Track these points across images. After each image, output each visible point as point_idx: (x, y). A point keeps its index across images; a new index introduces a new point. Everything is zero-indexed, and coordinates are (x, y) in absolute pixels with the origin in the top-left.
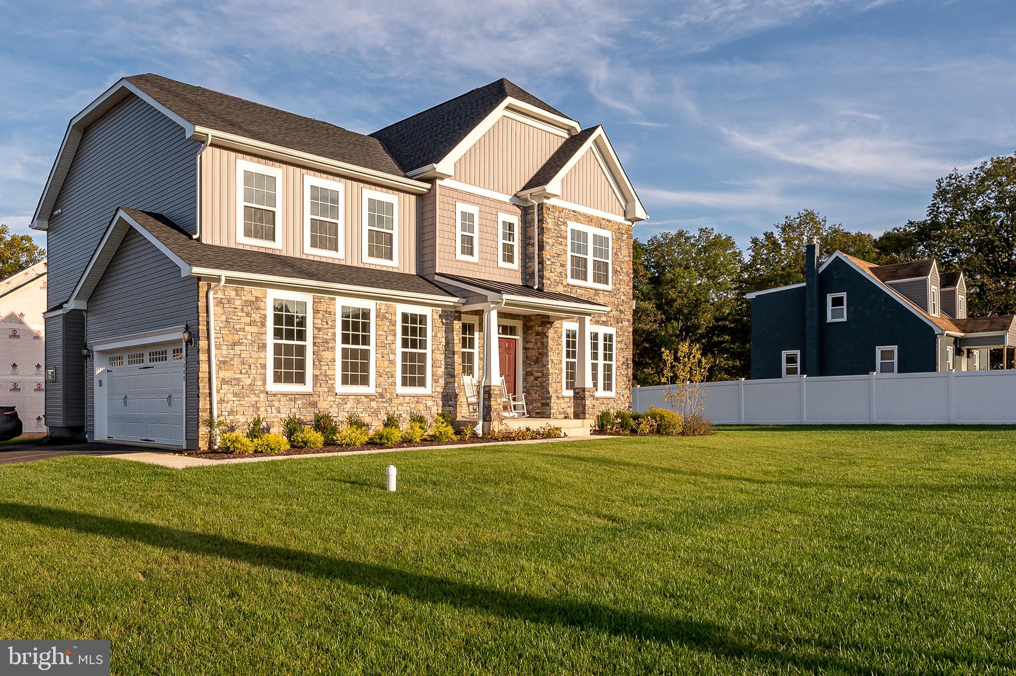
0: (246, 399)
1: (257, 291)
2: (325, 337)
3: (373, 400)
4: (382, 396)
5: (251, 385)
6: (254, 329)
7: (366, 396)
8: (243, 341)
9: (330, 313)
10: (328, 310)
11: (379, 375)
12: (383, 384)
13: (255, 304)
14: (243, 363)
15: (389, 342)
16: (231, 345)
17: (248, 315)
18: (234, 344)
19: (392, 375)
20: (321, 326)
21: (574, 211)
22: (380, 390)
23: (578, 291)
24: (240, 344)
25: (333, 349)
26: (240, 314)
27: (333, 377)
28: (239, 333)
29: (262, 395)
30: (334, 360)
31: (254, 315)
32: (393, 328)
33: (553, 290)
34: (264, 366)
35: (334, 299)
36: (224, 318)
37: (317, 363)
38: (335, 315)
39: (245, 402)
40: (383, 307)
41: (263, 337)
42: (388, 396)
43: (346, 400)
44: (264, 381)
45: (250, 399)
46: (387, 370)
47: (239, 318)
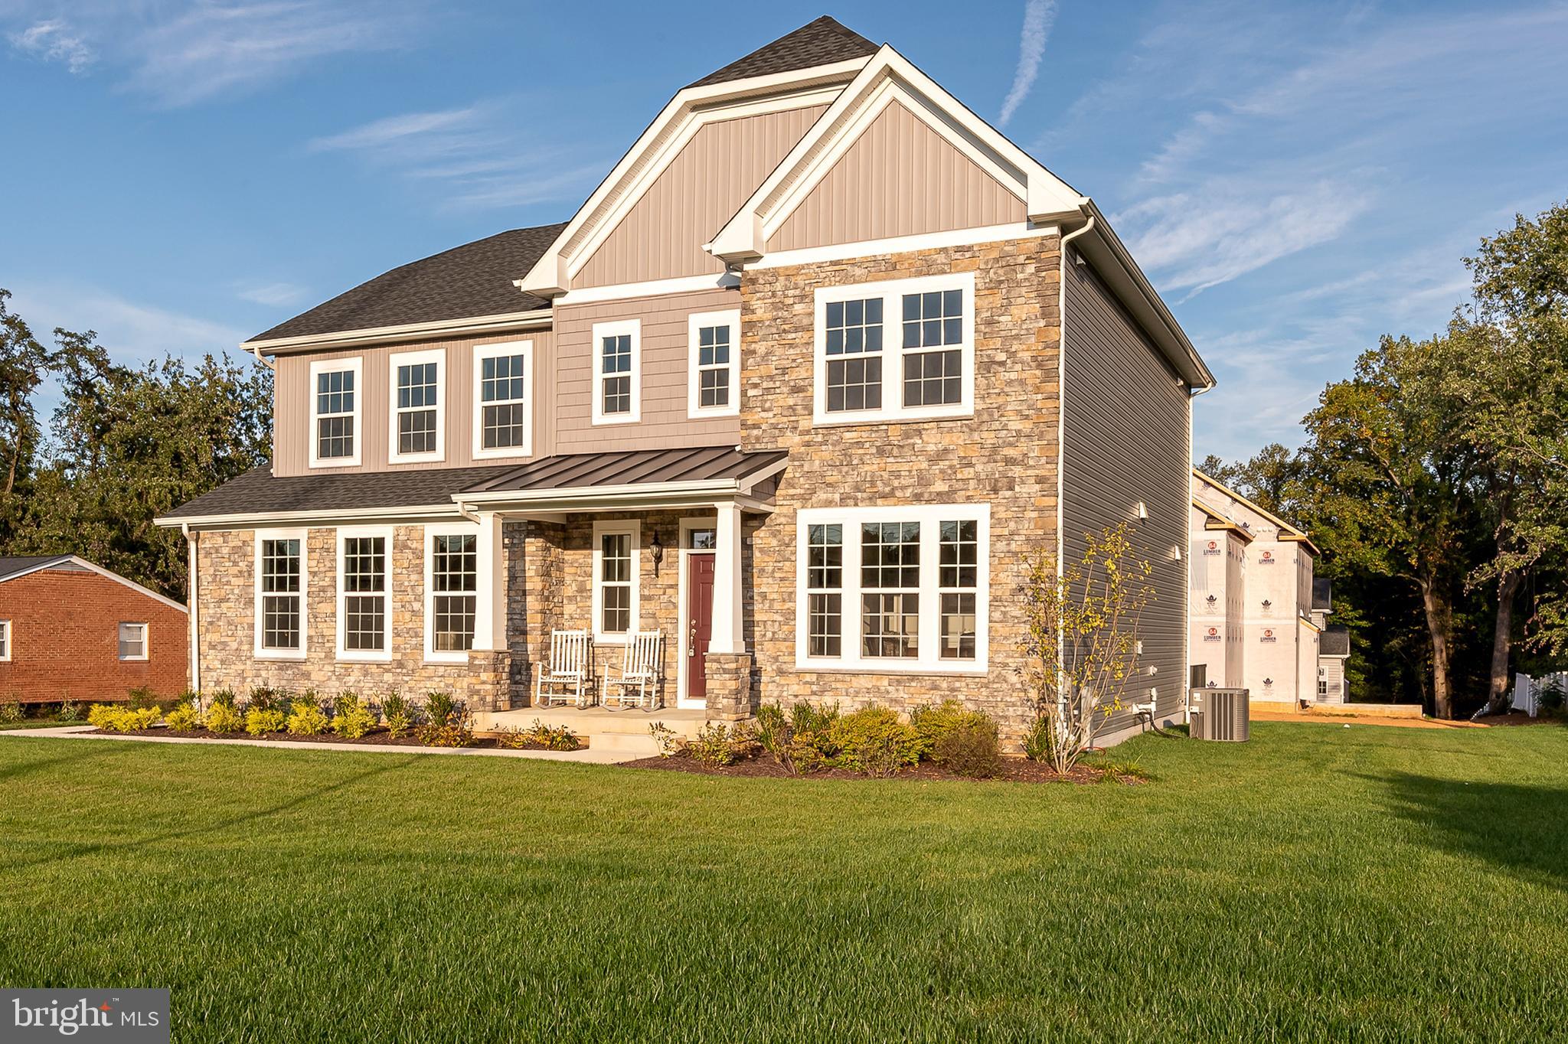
0: (232, 666)
1: (244, 534)
2: (321, 583)
3: (388, 671)
4: (400, 664)
5: (237, 650)
6: (241, 581)
7: (379, 665)
8: (230, 596)
9: (328, 550)
10: (326, 546)
11: (397, 634)
12: (402, 646)
13: (242, 551)
14: (230, 624)
15: (412, 584)
16: (217, 602)
17: (235, 564)
18: (221, 601)
19: (416, 633)
20: (316, 569)
21: (833, 263)
22: (399, 656)
23: (847, 435)
24: (228, 600)
25: (333, 599)
26: (227, 564)
27: (333, 637)
28: (225, 587)
29: (248, 662)
30: (334, 615)
31: (241, 564)
32: (418, 561)
33: (769, 446)
34: (252, 626)
35: (335, 530)
36: (211, 571)
37: (312, 620)
38: (335, 551)
39: (231, 671)
40: (402, 532)
41: (250, 590)
42: (410, 665)
43: (350, 670)
44: (252, 644)
45: (236, 667)
46: (410, 625)
47: (226, 569)
